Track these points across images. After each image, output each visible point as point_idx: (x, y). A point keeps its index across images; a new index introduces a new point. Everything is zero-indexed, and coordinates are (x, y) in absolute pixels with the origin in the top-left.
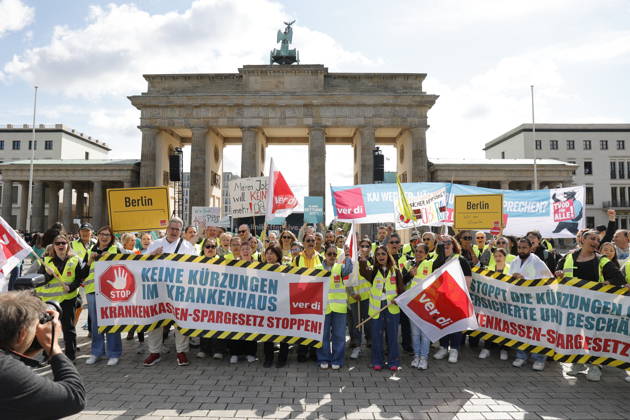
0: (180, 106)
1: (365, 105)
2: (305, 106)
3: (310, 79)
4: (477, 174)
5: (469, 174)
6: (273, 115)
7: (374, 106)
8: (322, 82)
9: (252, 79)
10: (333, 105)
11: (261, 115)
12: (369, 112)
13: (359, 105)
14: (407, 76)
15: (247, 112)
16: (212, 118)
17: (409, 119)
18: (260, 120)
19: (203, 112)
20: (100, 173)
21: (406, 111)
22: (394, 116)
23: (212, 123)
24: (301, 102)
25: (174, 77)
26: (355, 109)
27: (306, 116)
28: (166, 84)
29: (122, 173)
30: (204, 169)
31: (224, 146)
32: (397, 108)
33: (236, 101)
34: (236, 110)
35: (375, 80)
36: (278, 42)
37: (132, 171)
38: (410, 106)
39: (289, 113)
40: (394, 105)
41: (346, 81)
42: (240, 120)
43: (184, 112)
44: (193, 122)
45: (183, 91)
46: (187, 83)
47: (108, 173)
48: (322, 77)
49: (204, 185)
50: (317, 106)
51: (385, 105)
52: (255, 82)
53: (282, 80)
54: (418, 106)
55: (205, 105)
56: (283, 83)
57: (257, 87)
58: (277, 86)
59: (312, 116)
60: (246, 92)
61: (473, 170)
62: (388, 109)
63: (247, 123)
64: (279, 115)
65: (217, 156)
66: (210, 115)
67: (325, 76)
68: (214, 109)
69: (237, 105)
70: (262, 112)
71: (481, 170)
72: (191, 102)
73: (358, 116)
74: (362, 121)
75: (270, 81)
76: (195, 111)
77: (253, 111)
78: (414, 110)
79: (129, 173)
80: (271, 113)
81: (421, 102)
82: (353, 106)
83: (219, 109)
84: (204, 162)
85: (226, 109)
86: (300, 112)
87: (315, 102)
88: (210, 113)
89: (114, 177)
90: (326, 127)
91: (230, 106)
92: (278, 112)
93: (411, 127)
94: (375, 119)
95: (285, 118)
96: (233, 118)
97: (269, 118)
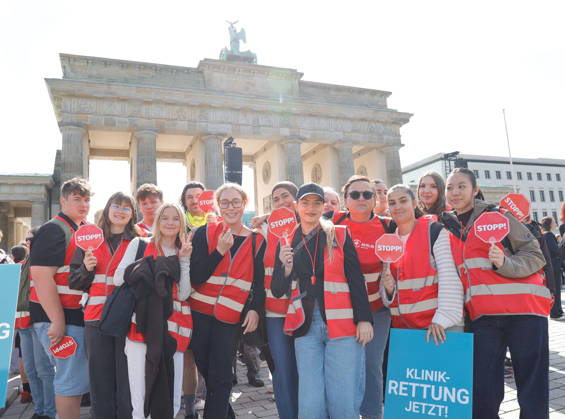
0: (124, 100)
1: (345, 118)
2: (282, 114)
3: (283, 82)
6: (243, 122)
7: (351, 120)
8: (297, 90)
9: (217, 75)
10: (311, 115)
11: (230, 120)
12: (348, 125)
13: (337, 118)
14: (374, 93)
15: (213, 115)
16: (167, 119)
17: (385, 137)
18: (229, 126)
19: (154, 111)
21: (381, 128)
22: (371, 132)
23: (168, 126)
24: (279, 108)
25: (106, 62)
26: (333, 122)
27: (283, 125)
29: (29, 190)
32: (374, 125)
33: (201, 101)
34: (198, 112)
37: (46, 186)
38: (385, 123)
39: (262, 121)
40: (372, 120)
41: (320, 91)
42: (204, 124)
43: (128, 109)
44: (141, 122)
45: (126, 81)
48: (297, 82)
50: (296, 115)
51: (363, 120)
52: (220, 80)
53: (252, 81)
54: (393, 123)
55: (157, 102)
56: (253, 85)
57: (224, 86)
58: (247, 88)
59: (289, 126)
60: (210, 90)
62: (364, 126)
63: (213, 128)
64: (251, 121)
66: (165, 115)
68: (170, 107)
69: (202, 105)
70: (231, 116)
72: (140, 96)
73: (336, 130)
74: (341, 136)
75: (238, 81)
76: (144, 109)
77: (220, 115)
78: (388, 127)
79: (43, 190)
80: (242, 119)
81: (396, 119)
83: (177, 108)
85: (186, 109)
86: (276, 120)
87: (294, 110)
88: (165, 112)
89: (16, 195)
90: (304, 140)
91: (193, 106)
92: (250, 118)
93: (387, 145)
94: (354, 134)
95: (259, 126)
96: (195, 122)
97: (239, 125)
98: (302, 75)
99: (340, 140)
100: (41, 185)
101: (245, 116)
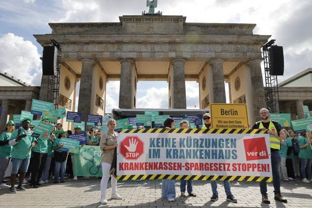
0: (74, 43)
1: (216, 43)
2: (170, 43)
3: (173, 25)
4: (303, 94)
5: (296, 94)
6: (145, 50)
7: (222, 44)
8: (182, 28)
9: (129, 24)
10: (190, 43)
11: (136, 50)
12: (219, 48)
13: (210, 43)
14: (242, 26)
15: (127, 48)
16: (99, 52)
17: (248, 54)
18: (136, 53)
19: (91, 48)
20: (8, 93)
21: (245, 48)
22: (237, 51)
23: (98, 56)
24: (167, 40)
26: (207, 46)
27: (170, 51)
28: (65, 31)
29: (25, 94)
30: (90, 90)
31: (107, 81)
32: (239, 46)
33: (117, 39)
34: (116, 46)
35: (219, 28)
36: (147, 6)
37: (33, 91)
38: (248, 44)
39: (157, 48)
40: (237, 43)
41: (199, 28)
42: (119, 53)
43: (76, 48)
44: (83, 55)
45: (78, 34)
46: (81, 30)
47: (14, 93)
48: (181, 24)
49: (90, 103)
50: (179, 43)
51: (230, 43)
52: (131, 27)
53: (151, 26)
54: (255, 44)
55: (93, 42)
56: (153, 28)
57: (134, 30)
58: (148, 30)
59: (175, 51)
60: (125, 34)
61: (300, 91)
62: (232, 47)
63: (124, 55)
64: (149, 50)
65: (102, 86)
66: (97, 50)
67: (184, 24)
69: (118, 42)
70: (137, 47)
71: (305, 91)
72: (83, 39)
73: (209, 51)
74: (213, 55)
75: (143, 26)
76: (85, 47)
77: (130, 47)
78: (251, 47)
79: (31, 93)
80: (143, 48)
81: (257, 40)
82: (205, 43)
83: (104, 45)
84: (91, 86)
85: (109, 45)
86: (166, 48)
87: (178, 40)
88: (96, 48)
89: (19, 97)
90: (186, 59)
91: (113, 43)
92: (149, 47)
93: (250, 59)
94: (223, 53)
95: (155, 52)
96: (114, 52)
97: (142, 52)
98: (185, 18)
99: (212, 58)
100: (30, 91)
101: (146, 46)
